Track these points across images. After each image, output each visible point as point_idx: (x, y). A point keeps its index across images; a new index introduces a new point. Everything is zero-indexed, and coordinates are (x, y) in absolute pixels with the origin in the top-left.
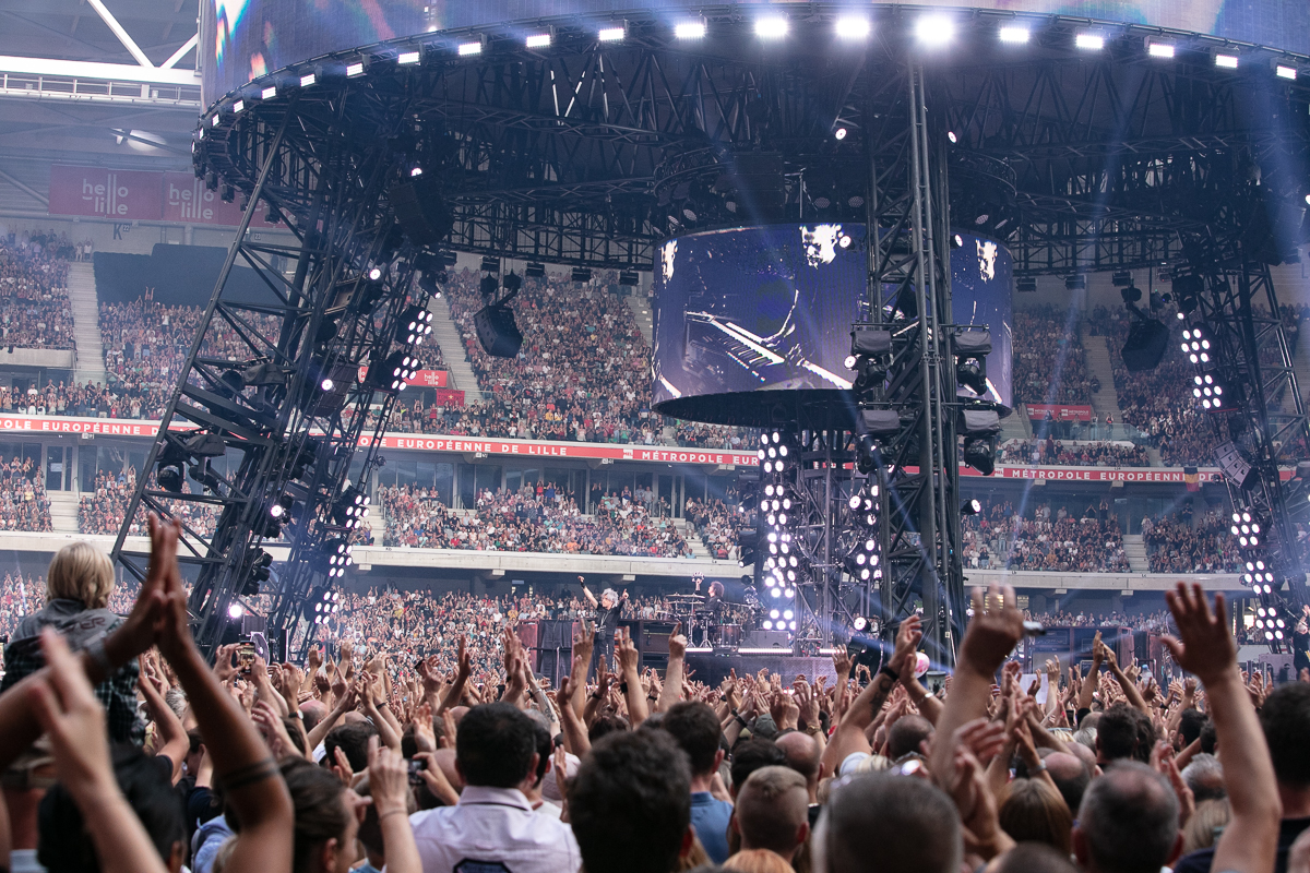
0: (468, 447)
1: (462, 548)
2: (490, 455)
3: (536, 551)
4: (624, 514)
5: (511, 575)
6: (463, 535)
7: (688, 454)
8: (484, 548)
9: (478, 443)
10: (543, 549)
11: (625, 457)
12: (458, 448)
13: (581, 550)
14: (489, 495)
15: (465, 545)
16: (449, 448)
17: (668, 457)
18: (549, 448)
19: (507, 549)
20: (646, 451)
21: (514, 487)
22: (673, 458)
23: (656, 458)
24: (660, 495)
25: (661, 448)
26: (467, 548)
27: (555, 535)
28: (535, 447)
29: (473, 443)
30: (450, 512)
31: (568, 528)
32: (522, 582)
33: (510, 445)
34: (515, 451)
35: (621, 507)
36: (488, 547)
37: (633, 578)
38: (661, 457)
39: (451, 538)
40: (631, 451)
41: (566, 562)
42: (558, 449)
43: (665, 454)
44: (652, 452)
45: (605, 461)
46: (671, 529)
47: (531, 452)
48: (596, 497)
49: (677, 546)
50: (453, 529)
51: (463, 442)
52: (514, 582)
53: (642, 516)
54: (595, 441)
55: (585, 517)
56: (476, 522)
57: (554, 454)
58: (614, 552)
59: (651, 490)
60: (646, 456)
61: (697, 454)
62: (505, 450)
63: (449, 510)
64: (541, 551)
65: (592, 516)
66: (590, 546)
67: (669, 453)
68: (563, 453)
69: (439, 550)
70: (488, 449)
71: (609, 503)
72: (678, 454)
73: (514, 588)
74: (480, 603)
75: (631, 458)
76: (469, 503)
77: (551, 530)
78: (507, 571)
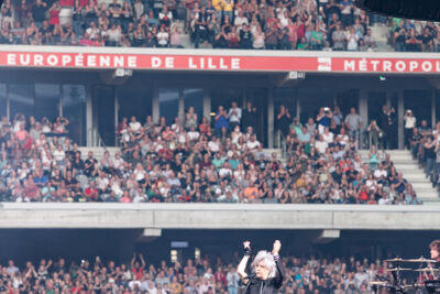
0: (105, 63)
1: (100, 200)
2: (136, 73)
3: (202, 201)
4: (321, 147)
5: (170, 235)
6: (103, 183)
7: (407, 61)
8: (131, 199)
9: (119, 55)
10: (213, 198)
11: (321, 69)
12: (91, 63)
13: (264, 198)
14: (136, 126)
15: (106, 196)
16: (79, 63)
17: (380, 66)
18: (216, 60)
19: (161, 199)
20: (349, 60)
21: (170, 115)
22: (387, 67)
23: (363, 68)
24: (370, 118)
25: (370, 53)
26: (108, 200)
27: (229, 179)
28: (196, 59)
29: (112, 56)
30: (84, 152)
31: (246, 168)
32: (184, 244)
33: (163, 57)
34: (169, 65)
35: (318, 137)
36: (137, 198)
37: (336, 235)
38: (370, 66)
39: (86, 186)
40: (329, 61)
41: (244, 215)
42: (228, 60)
43: (375, 63)
44: (357, 60)
45: (293, 75)
46: (388, 165)
47: (192, 66)
48: (283, 127)
49: (396, 189)
50: (88, 175)
51: (98, 55)
52: (174, 244)
53: (347, 147)
54: (279, 47)
55: (268, 153)
56: (118, 163)
57: (223, 67)
58: (310, 199)
59: (357, 112)
60: (349, 67)
61: (420, 61)
62: (155, 64)
63: (81, 149)
64: (209, 201)
65: (278, 151)
66: (277, 191)
67: (381, 60)
68: (235, 66)
69: (70, 205)
70: (132, 63)
71: (302, 134)
72: (394, 61)
73: (174, 253)
74: (128, 275)
75: (327, 69)
76: (109, 137)
77: (223, 172)
78: (164, 231)
